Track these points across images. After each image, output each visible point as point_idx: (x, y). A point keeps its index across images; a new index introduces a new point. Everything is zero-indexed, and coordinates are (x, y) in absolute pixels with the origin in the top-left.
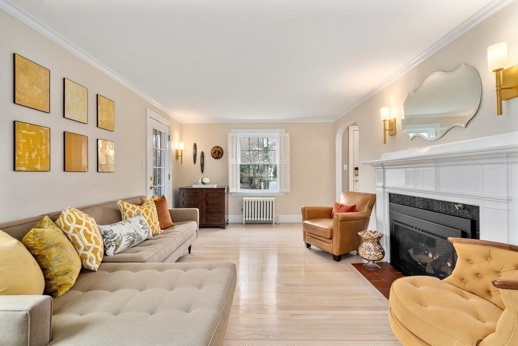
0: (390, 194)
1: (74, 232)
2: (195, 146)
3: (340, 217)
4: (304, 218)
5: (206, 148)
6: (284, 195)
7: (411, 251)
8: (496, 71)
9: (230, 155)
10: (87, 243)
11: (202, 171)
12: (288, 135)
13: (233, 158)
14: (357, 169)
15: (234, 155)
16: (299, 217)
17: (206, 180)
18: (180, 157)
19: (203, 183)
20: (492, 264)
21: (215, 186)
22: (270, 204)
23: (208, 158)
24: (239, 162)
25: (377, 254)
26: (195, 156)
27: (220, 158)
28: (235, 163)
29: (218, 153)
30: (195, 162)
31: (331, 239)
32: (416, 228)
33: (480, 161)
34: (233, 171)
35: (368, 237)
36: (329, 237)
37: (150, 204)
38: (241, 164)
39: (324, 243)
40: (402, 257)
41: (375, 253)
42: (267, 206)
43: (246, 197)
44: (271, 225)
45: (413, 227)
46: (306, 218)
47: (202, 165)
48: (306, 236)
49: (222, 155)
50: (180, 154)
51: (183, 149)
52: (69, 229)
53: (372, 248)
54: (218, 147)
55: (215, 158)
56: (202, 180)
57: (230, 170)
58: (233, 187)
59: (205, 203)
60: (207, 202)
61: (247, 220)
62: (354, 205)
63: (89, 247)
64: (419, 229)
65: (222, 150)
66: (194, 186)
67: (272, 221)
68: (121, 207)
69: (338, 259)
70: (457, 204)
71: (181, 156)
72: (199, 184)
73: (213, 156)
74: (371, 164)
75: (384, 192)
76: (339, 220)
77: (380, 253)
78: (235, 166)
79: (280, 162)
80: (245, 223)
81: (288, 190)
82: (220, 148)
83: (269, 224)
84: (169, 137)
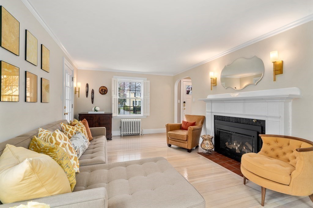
0: (215, 116)
1: (63, 146)
2: (87, 85)
3: (192, 129)
4: (168, 130)
5: (95, 87)
6: (146, 117)
7: (227, 143)
8: (274, 62)
9: (113, 93)
10: (71, 154)
11: (93, 102)
12: (149, 81)
13: (115, 94)
14: (184, 102)
15: (116, 92)
16: (164, 130)
17: (97, 108)
18: (77, 93)
19: (96, 110)
20: (279, 144)
21: (103, 113)
22: (138, 123)
23: (97, 94)
24: (118, 97)
25: (211, 147)
26: (87, 92)
27: (105, 94)
28: (116, 98)
29: (104, 91)
30: (87, 96)
31: (187, 140)
32: (232, 132)
33: (267, 101)
34: (115, 102)
35: (207, 138)
36: (185, 140)
37: (81, 125)
38: (119, 98)
39: (182, 143)
40: (221, 147)
41: (210, 146)
42: (136, 125)
43: (123, 119)
44: (138, 136)
45: (230, 131)
46: (169, 130)
47: (93, 99)
48: (169, 140)
49: (107, 92)
50: (77, 90)
51: (80, 87)
52: (60, 144)
53: (209, 144)
54: (104, 87)
55: (102, 94)
56: (95, 108)
57: (113, 102)
58: (115, 113)
59: (98, 124)
60: (99, 123)
61: (124, 133)
62: (194, 122)
63: (72, 157)
64: (234, 132)
65: (107, 89)
66: (89, 113)
67: (139, 133)
68: (64, 128)
69: (189, 151)
70: (254, 119)
71: (79, 92)
72: (92, 111)
73: (100, 93)
74: (204, 101)
75: (211, 115)
76: (192, 130)
77: (212, 146)
78: (116, 99)
79: (144, 98)
80: (123, 136)
81: (148, 115)
82: (106, 87)
83: (137, 135)
84: (73, 78)
